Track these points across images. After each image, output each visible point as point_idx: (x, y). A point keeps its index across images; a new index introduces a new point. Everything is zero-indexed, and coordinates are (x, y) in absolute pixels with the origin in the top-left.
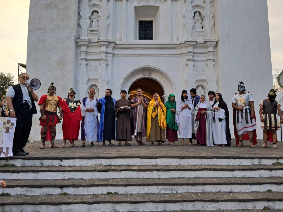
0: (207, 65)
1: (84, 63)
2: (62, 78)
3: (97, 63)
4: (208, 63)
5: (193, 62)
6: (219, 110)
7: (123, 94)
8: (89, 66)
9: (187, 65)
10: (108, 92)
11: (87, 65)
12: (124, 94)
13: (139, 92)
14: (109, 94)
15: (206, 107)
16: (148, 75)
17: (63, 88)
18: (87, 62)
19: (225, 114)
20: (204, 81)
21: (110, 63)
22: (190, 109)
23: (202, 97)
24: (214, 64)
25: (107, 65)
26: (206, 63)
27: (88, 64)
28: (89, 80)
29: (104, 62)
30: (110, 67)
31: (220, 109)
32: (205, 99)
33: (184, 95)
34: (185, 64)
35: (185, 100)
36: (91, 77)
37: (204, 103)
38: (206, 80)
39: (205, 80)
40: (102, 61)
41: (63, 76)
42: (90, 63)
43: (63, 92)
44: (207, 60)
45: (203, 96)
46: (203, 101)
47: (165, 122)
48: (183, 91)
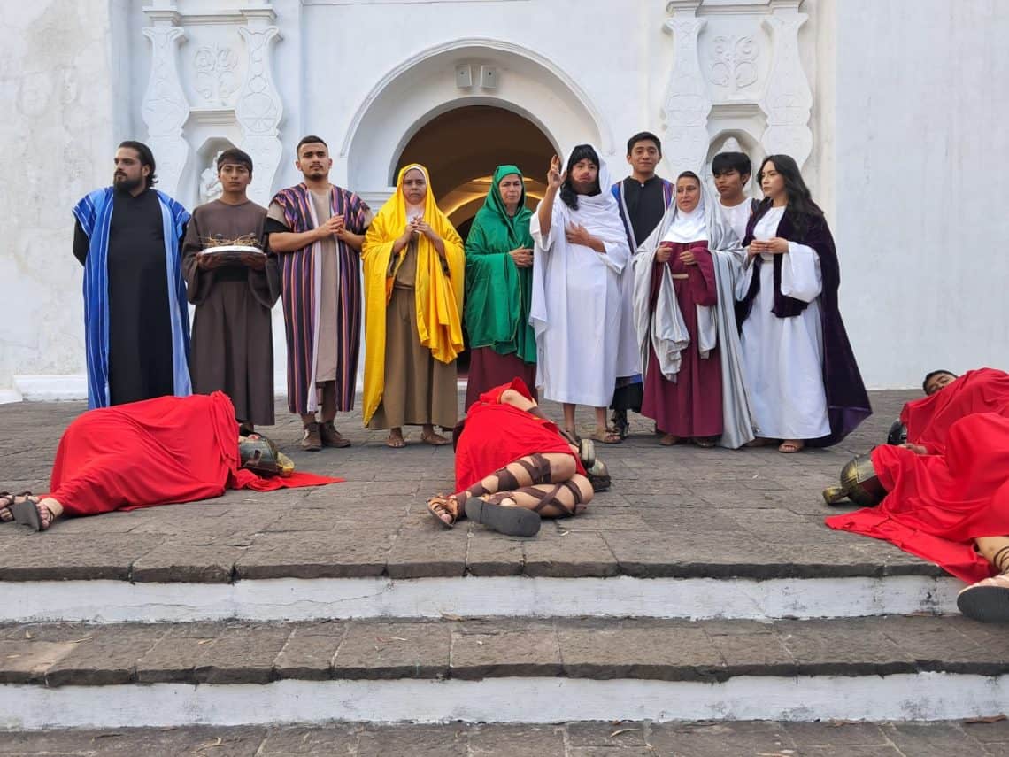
0: (767, 29)
1: (163, 34)
2: (63, 112)
3: (228, 34)
4: (771, 19)
5: (697, 15)
6: (787, 252)
7: (229, 170)
8: (191, 50)
9: (667, 31)
10: (126, 161)
11: (182, 43)
12: (234, 174)
13: (316, 158)
14: (132, 171)
15: (703, 237)
16: (485, 89)
17: (70, 162)
18: (181, 30)
19: (820, 273)
20: (751, 110)
21: (292, 33)
22: (598, 247)
23: (683, 179)
24: (801, 23)
25: (279, 40)
26: (761, 19)
27: (187, 41)
28: (194, 120)
29: (260, 25)
30: (291, 55)
31: (792, 246)
32: (698, 196)
33: (577, 173)
34: (660, 26)
35: (582, 199)
36: (203, 105)
37: (697, 212)
38: (760, 104)
39: (754, 107)
40: (250, 23)
41: (63, 104)
42: (198, 33)
43: (71, 180)
44: (768, 5)
45: (689, 174)
46: (691, 202)
47: (456, 327)
48: (578, 149)
